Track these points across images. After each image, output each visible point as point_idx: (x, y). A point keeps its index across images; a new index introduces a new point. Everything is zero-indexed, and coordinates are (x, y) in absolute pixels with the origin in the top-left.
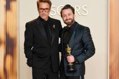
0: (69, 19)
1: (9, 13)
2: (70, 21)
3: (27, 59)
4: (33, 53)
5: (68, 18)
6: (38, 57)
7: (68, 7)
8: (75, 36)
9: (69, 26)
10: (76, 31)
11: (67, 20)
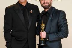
0: (47, 3)
2: (47, 5)
3: (6, 41)
5: (45, 2)
6: (16, 39)
8: (51, 19)
11: (44, 3)
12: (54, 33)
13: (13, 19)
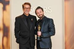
4: (20, 35)
6: (23, 38)
7: (39, 8)
11: (39, 15)
12: (46, 32)
13: (20, 25)
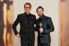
1: (8, 11)
2: (41, 14)
9: (41, 17)
10: (44, 20)
